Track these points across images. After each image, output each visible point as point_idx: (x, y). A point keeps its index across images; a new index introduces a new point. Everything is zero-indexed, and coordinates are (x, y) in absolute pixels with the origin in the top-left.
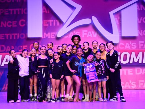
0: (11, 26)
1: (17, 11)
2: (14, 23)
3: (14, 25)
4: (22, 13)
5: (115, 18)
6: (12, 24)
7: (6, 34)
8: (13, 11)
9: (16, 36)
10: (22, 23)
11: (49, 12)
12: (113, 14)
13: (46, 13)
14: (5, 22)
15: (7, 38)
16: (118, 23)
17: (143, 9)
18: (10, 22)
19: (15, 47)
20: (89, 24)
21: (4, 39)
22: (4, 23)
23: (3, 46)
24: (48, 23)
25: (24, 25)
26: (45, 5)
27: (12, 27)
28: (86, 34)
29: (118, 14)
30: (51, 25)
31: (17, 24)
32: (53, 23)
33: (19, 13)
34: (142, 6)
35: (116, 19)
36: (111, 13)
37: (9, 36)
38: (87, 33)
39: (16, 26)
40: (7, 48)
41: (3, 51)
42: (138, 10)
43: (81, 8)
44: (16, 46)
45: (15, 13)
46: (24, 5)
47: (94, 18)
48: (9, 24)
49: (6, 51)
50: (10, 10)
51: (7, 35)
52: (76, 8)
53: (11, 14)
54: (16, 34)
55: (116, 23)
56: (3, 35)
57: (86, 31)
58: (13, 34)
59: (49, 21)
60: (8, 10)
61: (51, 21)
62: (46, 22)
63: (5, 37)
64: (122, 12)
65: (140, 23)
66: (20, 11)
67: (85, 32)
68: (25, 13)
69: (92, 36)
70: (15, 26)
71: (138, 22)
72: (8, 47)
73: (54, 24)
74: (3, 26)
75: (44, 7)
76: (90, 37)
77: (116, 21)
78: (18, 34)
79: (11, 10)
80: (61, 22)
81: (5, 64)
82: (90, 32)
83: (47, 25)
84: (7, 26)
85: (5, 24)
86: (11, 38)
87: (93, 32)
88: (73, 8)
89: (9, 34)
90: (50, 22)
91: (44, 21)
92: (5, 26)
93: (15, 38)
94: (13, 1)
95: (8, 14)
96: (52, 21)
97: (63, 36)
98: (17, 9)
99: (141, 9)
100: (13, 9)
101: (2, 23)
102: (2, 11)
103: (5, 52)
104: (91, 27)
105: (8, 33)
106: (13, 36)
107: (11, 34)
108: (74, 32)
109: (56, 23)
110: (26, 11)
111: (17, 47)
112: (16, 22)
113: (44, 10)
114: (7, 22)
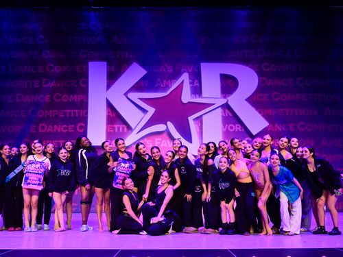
1: (75, 113)
2: (71, 127)
3: (71, 129)
4: (81, 115)
6: (67, 128)
7: (59, 141)
8: (70, 113)
10: (81, 127)
11: (114, 115)
12: (193, 119)
13: (111, 116)
16: (198, 131)
18: (66, 126)
20: (164, 131)
21: (57, 146)
22: (58, 126)
24: (113, 128)
25: (83, 130)
26: (110, 106)
27: (68, 132)
28: (159, 143)
29: (199, 119)
30: (116, 131)
31: (75, 129)
32: (119, 128)
33: (77, 115)
34: (227, 110)
35: (197, 125)
36: (191, 119)
38: (161, 142)
39: (73, 131)
42: (222, 116)
43: (154, 111)
45: (72, 115)
46: (84, 105)
47: (169, 124)
48: (65, 129)
50: (66, 111)
51: (61, 142)
52: (148, 111)
53: (68, 116)
56: (57, 141)
57: (160, 139)
59: (114, 126)
60: (63, 111)
61: (116, 126)
62: (110, 127)
63: (59, 144)
64: (204, 117)
65: (225, 130)
66: (79, 113)
67: (158, 141)
68: (85, 116)
69: (166, 146)
70: (71, 131)
71: (222, 130)
73: (121, 130)
74: (57, 131)
75: (109, 109)
76: (164, 147)
77: (196, 128)
79: (68, 111)
80: (129, 128)
82: (164, 141)
83: (112, 131)
84: (61, 131)
85: (60, 129)
87: (168, 141)
88: (144, 111)
91: (109, 125)
92: (59, 131)
94: (70, 101)
95: (63, 116)
97: (131, 145)
98: (77, 111)
99: (227, 115)
101: (55, 126)
102: (56, 112)
104: (165, 134)
108: (145, 140)
109: (123, 128)
110: (87, 113)
112: (73, 126)
113: (108, 112)
114: (61, 126)
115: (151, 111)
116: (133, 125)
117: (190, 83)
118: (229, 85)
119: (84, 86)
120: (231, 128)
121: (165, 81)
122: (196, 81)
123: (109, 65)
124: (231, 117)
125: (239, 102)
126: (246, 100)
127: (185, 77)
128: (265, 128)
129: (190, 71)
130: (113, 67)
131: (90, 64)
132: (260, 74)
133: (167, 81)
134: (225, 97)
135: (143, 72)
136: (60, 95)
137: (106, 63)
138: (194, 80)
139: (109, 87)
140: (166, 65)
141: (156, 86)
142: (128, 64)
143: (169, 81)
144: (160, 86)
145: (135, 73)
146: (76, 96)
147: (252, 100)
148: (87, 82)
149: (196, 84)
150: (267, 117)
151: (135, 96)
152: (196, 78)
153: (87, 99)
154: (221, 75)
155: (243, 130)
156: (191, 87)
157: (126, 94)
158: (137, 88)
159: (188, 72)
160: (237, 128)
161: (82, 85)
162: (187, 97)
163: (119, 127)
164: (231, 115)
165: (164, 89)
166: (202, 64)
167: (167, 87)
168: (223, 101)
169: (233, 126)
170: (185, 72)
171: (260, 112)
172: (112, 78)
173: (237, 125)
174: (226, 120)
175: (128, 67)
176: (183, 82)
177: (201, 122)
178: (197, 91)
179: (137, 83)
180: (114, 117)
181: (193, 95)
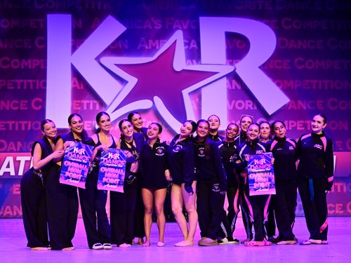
0: (17, 108)
1: (28, 84)
2: (24, 103)
3: (24, 106)
4: (37, 88)
5: (191, 100)
6: (19, 105)
7: (8, 122)
8: (22, 84)
9: (26, 126)
10: (37, 104)
11: (82, 87)
12: (189, 94)
13: (79, 88)
14: (8, 101)
15: (11, 128)
16: (196, 108)
17: (236, 87)
18: (17, 102)
19: (23, 144)
20: (150, 109)
21: (4, 129)
22: (6, 103)
23: (3, 141)
24: (81, 105)
25: (40, 108)
26: (76, 75)
27: (19, 109)
29: (197, 94)
30: (85, 108)
31: (29, 105)
32: (88, 105)
33: (32, 87)
34: (234, 82)
35: (194, 101)
36: (185, 93)
37: (14, 125)
39: (26, 108)
40: (10, 145)
41: (3, 149)
42: (228, 88)
43: (136, 82)
44: (25, 143)
45: (25, 87)
46: (41, 74)
47: (156, 99)
48: (15, 105)
49: (8, 150)
50: (17, 81)
51: (11, 123)
52: (127, 82)
53: (19, 88)
54: (26, 122)
55: (194, 109)
56: (5, 122)
58: (21, 122)
59: (82, 101)
60: (13, 81)
61: (85, 102)
62: (77, 103)
63: (7, 126)
64: (203, 90)
65: (231, 108)
66: (34, 84)
68: (42, 87)
70: (23, 108)
71: (228, 108)
72: (12, 143)
73: (91, 108)
74: (4, 108)
75: (75, 78)
77: (192, 105)
78: (30, 122)
79: (19, 82)
80: (102, 104)
81: (5, 173)
83: (79, 108)
84: (10, 108)
85: (9, 105)
86: (17, 129)
88: (123, 82)
89: (14, 122)
90: (83, 104)
91: (75, 101)
92: (8, 108)
93: (23, 129)
94: (23, 67)
95: (13, 88)
96: (88, 102)
98: (28, 81)
99: (234, 88)
100: (22, 81)
101: (2, 102)
102: (2, 83)
103: (5, 151)
104: (151, 114)
105: (13, 120)
106: (20, 126)
107: (17, 123)
109: (94, 105)
110: (45, 84)
111: (27, 144)
112: (26, 102)
113: (74, 83)
114: (10, 102)
115: (132, 81)
116: (107, 102)
117: (186, 44)
118: (237, 47)
119: (41, 47)
120: (240, 105)
121: (151, 41)
122: (193, 41)
123: (75, 18)
124: (239, 91)
125: (250, 70)
126: (260, 67)
127: (178, 37)
128: (284, 106)
129: (186, 27)
130: (80, 21)
131: (49, 16)
132: (279, 33)
133: (154, 42)
134: (231, 64)
135: (122, 29)
136: (8, 59)
137: (70, 15)
138: (190, 41)
139: (74, 48)
140: (152, 19)
141: (139, 48)
142: (101, 18)
143: (157, 41)
144: (144, 48)
145: (111, 30)
146: (29, 61)
147: (267, 68)
148: (44, 42)
149: (193, 45)
150: (287, 91)
151: (110, 61)
152: (193, 36)
153: (46, 65)
154: (226, 32)
155: (255, 108)
156: (185, 50)
157: (98, 59)
158: (113, 50)
159: (182, 29)
160: (248, 104)
161: (37, 45)
162: (180, 63)
163: (88, 103)
164: (239, 87)
165: (150, 52)
166: (201, 19)
167: (154, 49)
168: (230, 69)
169: (242, 102)
170: (177, 29)
171: (278, 85)
172: (79, 37)
173: (247, 102)
174: (233, 95)
175: (101, 22)
176: (175, 42)
177: (200, 97)
178: (194, 54)
179: (113, 44)
180: (82, 89)
181: (190, 61)
